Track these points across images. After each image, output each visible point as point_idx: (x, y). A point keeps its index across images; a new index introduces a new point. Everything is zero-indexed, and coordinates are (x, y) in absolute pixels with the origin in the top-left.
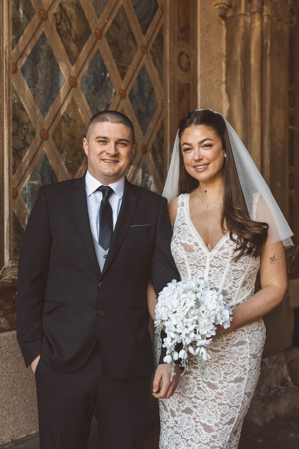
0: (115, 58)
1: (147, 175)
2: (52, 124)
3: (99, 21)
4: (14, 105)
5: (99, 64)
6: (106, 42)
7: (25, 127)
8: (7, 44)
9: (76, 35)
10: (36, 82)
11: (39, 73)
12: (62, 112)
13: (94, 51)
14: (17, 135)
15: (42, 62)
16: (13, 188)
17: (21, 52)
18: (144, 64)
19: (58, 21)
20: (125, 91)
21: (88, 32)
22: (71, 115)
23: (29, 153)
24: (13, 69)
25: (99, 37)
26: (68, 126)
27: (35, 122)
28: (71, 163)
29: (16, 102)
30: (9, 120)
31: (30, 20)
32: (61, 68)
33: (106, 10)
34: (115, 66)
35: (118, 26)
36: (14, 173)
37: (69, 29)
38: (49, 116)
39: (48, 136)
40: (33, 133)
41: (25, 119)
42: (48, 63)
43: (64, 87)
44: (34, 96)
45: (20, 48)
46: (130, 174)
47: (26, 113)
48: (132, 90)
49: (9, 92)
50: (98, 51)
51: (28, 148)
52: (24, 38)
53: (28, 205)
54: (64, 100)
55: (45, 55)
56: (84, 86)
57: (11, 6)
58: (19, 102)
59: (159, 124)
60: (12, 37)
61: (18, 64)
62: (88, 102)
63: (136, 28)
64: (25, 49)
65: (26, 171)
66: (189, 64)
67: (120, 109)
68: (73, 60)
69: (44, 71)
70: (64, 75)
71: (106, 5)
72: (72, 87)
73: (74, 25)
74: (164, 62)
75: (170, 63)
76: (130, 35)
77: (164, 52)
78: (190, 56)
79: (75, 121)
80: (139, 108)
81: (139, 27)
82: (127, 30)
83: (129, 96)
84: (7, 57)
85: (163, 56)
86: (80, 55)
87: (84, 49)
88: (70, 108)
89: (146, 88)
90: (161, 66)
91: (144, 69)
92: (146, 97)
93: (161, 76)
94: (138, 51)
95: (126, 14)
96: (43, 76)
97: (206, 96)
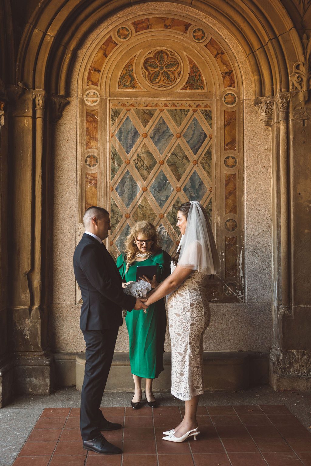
0: (173, 172)
2: (132, 211)
3: (162, 156)
4: (112, 205)
5: (162, 177)
6: (167, 165)
7: (117, 213)
8: (109, 179)
9: (147, 166)
10: (124, 193)
11: (125, 189)
12: (138, 204)
13: (159, 171)
14: (113, 218)
15: (127, 183)
16: (111, 241)
17: (115, 181)
18: (195, 170)
19: (136, 163)
20: (180, 187)
21: (155, 163)
22: (143, 205)
23: (119, 226)
24: (111, 190)
25: (162, 163)
26: (142, 210)
27: (123, 211)
29: (112, 203)
31: (120, 166)
32: (138, 184)
33: (167, 149)
34: (173, 176)
35: (175, 155)
36: (111, 235)
37: (143, 165)
38: (130, 207)
39: (130, 217)
40: (122, 216)
41: (117, 210)
42: (130, 183)
43: (140, 193)
44: (122, 199)
47: (118, 208)
48: (186, 186)
49: (109, 200)
50: (162, 171)
51: (119, 223)
52: (117, 175)
53: (119, 248)
54: (140, 198)
55: (129, 180)
56: (152, 190)
57: (111, 163)
58: (114, 203)
59: (208, 201)
60: (111, 176)
61: (114, 187)
62: (154, 197)
63: (189, 152)
64: (118, 180)
65: (117, 233)
66: (235, 162)
67: (176, 197)
68: (145, 179)
69: (128, 187)
70: (139, 187)
71: (167, 147)
72: (144, 191)
73: (146, 162)
74: (211, 166)
75: (217, 165)
76: (184, 158)
77: (212, 160)
78: (235, 157)
79: (146, 208)
80: (191, 194)
81: (191, 151)
82: (182, 156)
83: (183, 190)
84: (108, 185)
85: (211, 163)
86: (150, 175)
87: (152, 172)
88: (143, 202)
89: (197, 183)
90: (209, 168)
91: (195, 173)
92: (197, 188)
93: (209, 174)
94: (190, 164)
95: (181, 147)
96: (128, 189)
97: (252, 178)
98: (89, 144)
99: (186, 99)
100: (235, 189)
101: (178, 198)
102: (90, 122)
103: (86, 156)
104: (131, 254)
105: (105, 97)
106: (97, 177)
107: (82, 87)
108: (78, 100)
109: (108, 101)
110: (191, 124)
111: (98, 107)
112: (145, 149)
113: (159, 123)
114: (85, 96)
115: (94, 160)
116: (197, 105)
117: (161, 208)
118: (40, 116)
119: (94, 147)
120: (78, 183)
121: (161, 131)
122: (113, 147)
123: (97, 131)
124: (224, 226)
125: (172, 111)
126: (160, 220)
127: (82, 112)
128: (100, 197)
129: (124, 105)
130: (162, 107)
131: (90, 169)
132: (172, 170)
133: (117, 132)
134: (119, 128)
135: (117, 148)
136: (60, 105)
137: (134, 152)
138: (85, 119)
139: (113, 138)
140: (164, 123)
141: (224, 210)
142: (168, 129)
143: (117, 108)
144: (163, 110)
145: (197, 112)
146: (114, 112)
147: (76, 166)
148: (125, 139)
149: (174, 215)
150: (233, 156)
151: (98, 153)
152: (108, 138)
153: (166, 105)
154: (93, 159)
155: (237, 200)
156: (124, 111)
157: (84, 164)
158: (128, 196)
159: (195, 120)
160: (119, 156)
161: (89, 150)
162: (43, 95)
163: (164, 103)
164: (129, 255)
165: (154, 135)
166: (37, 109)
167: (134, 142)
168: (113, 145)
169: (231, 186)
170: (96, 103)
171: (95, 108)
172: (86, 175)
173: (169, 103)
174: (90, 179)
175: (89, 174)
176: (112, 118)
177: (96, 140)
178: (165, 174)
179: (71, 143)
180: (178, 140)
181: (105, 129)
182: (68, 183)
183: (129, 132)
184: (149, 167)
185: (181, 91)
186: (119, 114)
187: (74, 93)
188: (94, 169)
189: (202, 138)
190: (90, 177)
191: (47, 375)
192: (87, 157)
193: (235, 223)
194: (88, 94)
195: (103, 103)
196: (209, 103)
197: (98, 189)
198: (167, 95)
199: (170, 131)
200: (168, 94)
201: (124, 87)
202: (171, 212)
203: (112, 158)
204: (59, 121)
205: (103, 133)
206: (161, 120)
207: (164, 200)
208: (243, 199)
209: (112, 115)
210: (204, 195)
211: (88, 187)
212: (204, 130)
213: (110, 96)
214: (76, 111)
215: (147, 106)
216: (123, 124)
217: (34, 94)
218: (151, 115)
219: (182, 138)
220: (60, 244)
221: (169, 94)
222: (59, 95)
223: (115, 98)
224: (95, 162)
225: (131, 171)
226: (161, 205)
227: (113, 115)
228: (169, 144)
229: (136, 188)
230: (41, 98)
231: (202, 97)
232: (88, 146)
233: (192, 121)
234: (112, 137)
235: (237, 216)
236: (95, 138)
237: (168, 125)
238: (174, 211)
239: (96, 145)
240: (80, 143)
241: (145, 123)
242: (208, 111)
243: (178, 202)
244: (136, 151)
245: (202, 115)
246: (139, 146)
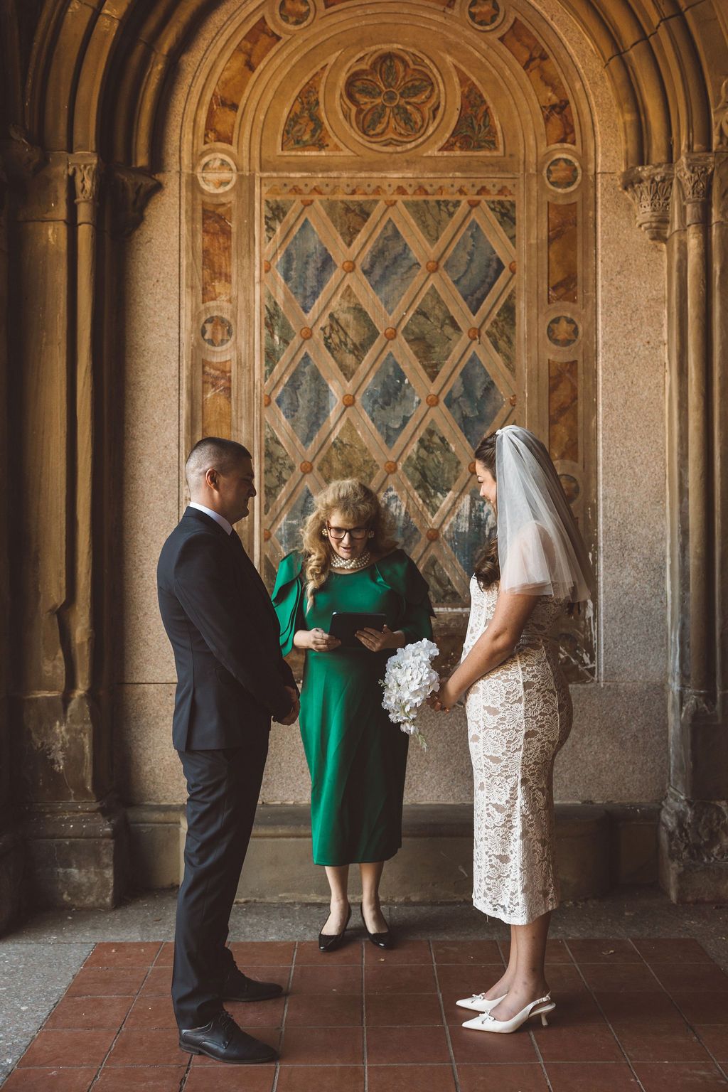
0: (418, 357)
1: (481, 503)
2: (317, 454)
3: (391, 318)
4: (267, 441)
5: (391, 370)
6: (404, 340)
7: (281, 461)
8: (259, 377)
9: (354, 344)
10: (296, 411)
11: (300, 400)
12: (333, 438)
13: (384, 356)
14: (270, 472)
15: (303, 388)
16: (265, 530)
17: (275, 382)
18: (474, 352)
19: (328, 335)
20: (437, 396)
21: (374, 334)
22: (345, 440)
23: (286, 491)
24: (267, 403)
25: (392, 336)
26: (341, 454)
27: (294, 456)
29: (269, 436)
30: (260, 457)
31: (288, 344)
32: (331, 388)
33: (404, 301)
34: (420, 366)
35: (425, 315)
36: (266, 514)
37: (343, 340)
38: (313, 446)
39: (312, 469)
40: (292, 468)
41: (280, 453)
42: (313, 385)
43: (336, 409)
44: (292, 426)
45: (275, 378)
46: (448, 502)
47: (283, 447)
48: (451, 391)
49: (260, 427)
50: (391, 354)
51: (285, 484)
52: (280, 366)
53: (285, 547)
54: (336, 423)
55: (309, 378)
56: (366, 402)
57: (264, 335)
58: (273, 436)
60: (265, 368)
61: (272, 395)
62: (373, 420)
63: (458, 308)
64: (281, 378)
65: (282, 510)
66: (576, 331)
67: (428, 420)
68: (349, 376)
69: (307, 396)
70: (336, 395)
71: (403, 294)
72: (347, 406)
73: (351, 333)
74: (515, 342)
75: (529, 340)
76: (447, 322)
77: (517, 327)
78: (576, 320)
79: (351, 446)
80: (464, 413)
81: (465, 306)
82: (441, 316)
83: (445, 401)
84: (258, 391)
85: (514, 333)
86: (361, 366)
87: (366, 358)
88: (345, 431)
89: (479, 384)
90: (510, 348)
91: (474, 359)
92: (479, 397)
93: (510, 362)
94: (462, 338)
95: (439, 296)
96: (306, 402)
97: (618, 372)
98: (209, 288)
99: (451, 175)
100: (575, 398)
101: (432, 421)
102: (213, 234)
103: (203, 319)
104: (318, 559)
105: (250, 171)
106: (230, 372)
107: (193, 146)
108: (184, 179)
109: (257, 182)
110: (463, 237)
111: (232, 198)
112: (349, 302)
113: (384, 236)
114: (199, 170)
115: (223, 327)
116: (479, 188)
117: (390, 448)
118: (87, 219)
119: (223, 297)
120: (184, 386)
121: (389, 256)
122: (270, 297)
123: (230, 257)
125: (416, 204)
126: (387, 476)
127: (194, 210)
128: (239, 420)
129: (296, 190)
130: (393, 194)
131: (214, 352)
132: (416, 353)
133: (281, 258)
134: (284, 247)
135: (280, 299)
136: (138, 192)
137: (322, 308)
138: (199, 226)
139: (269, 273)
140: (396, 234)
142: (407, 251)
143: (278, 199)
144: (394, 203)
145: (478, 207)
146: (271, 209)
147: (177, 343)
148: (300, 277)
149: (421, 464)
150: (569, 315)
151: (232, 312)
152: (257, 273)
153: (401, 190)
154: (219, 328)
155: (580, 426)
156: (297, 205)
157: (197, 339)
158: (307, 418)
159: (475, 226)
160: (284, 318)
161: (212, 304)
162: (94, 166)
163: (395, 185)
164: (314, 563)
165: (372, 266)
166: (79, 203)
167: (321, 283)
168: (269, 291)
169: (563, 393)
170: (228, 187)
171: (223, 200)
172: (203, 367)
173: (410, 186)
174: (213, 377)
175: (210, 364)
176: (267, 223)
177: (228, 278)
178: (400, 363)
179: (165, 286)
180: (431, 277)
181: (250, 252)
182: (158, 386)
183: (310, 260)
184: (358, 346)
185: (440, 154)
186: (285, 214)
187: (172, 162)
188: (222, 351)
189: (491, 273)
190: (212, 371)
191: (107, 859)
192: (205, 322)
193: (573, 485)
194: (207, 165)
195: (245, 187)
196: (509, 184)
197: (233, 402)
198: (405, 164)
199: (411, 255)
200: (407, 161)
201: (296, 146)
202: (414, 456)
203: (267, 325)
204: (137, 233)
205: (246, 262)
206: (390, 228)
207: (397, 426)
208: (593, 424)
209: (266, 217)
210: (495, 413)
211: (209, 396)
212: (496, 251)
213: (262, 169)
214: (177, 207)
215: (354, 192)
216: (295, 238)
217: (72, 164)
218: (365, 215)
219: (442, 271)
220: (141, 537)
221: (410, 163)
222: (134, 166)
223: (275, 175)
224: (226, 333)
225: (314, 356)
226: (389, 440)
227: (270, 215)
228: (410, 287)
229: (326, 398)
230: (88, 173)
231: (491, 168)
232: (207, 294)
233: (467, 230)
234: (267, 271)
235: (579, 466)
236: (226, 275)
237: (407, 240)
238: (421, 456)
239: (228, 292)
240: (187, 286)
241: (350, 235)
242: (507, 205)
243: (431, 432)
244: (326, 307)
245: (491, 214)
246: (335, 293)
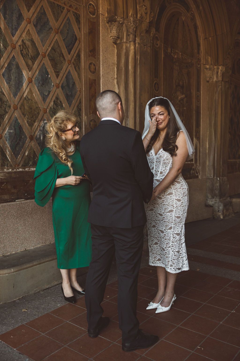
0: (53, 67)
2: (19, 102)
3: (44, 48)
5: (44, 70)
6: (48, 59)
7: (5, 103)
9: (31, 56)
10: (10, 81)
11: (12, 76)
12: (25, 96)
13: (42, 64)
15: (13, 70)
17: (2, 66)
18: (69, 70)
19: (22, 49)
20: (59, 84)
21: (38, 54)
22: (29, 97)
23: (8, 117)
25: (44, 56)
26: (28, 103)
27: (10, 101)
28: (30, 121)
31: (6, 49)
32: (24, 73)
33: (48, 42)
34: (53, 71)
35: (54, 50)
37: (28, 53)
38: (17, 98)
39: (17, 108)
40: (10, 107)
41: (5, 99)
42: (17, 71)
43: (25, 83)
44: (9, 88)
47: (6, 96)
48: (63, 84)
50: (44, 64)
51: (7, 114)
52: (3, 59)
53: (8, 142)
54: (26, 89)
55: (15, 67)
56: (36, 82)
58: (1, 91)
59: (78, 101)
62: (39, 90)
63: (64, 51)
64: (4, 64)
65: (6, 125)
66: (95, 69)
67: (56, 93)
68: (30, 69)
69: (15, 75)
70: (25, 77)
71: (47, 39)
72: (29, 83)
73: (30, 50)
74: (81, 68)
75: (84, 69)
76: (61, 55)
77: (81, 63)
78: (96, 65)
79: (31, 100)
80: (67, 93)
81: (66, 50)
82: (59, 52)
83: (61, 87)
85: (80, 65)
86: (34, 66)
87: (35, 63)
88: (29, 93)
89: (71, 82)
90: (79, 70)
91: (69, 72)
92: (71, 87)
93: (79, 75)
94: (66, 63)
95: (59, 44)
96: (14, 77)
97: (105, 86)
100: (96, 93)
101: (58, 94)
110: (65, 23)
112: (29, 36)
113: (40, 12)
116: (70, 4)
117: (45, 103)
121: (42, 21)
124: (89, 125)
125: (51, 3)
126: (44, 114)
132: (52, 65)
137: (19, 36)
140: (45, 13)
141: (89, 110)
142: (48, 22)
145: (70, 12)
148: (10, 19)
149: (55, 111)
150: (94, 63)
158: (15, 85)
159: (68, 19)
160: (4, 36)
165: (37, 24)
167: (19, 25)
169: (93, 90)
178: (47, 68)
180: (56, 35)
183: (14, 12)
184: (33, 57)
189: (74, 40)
196: (78, 7)
199: (49, 24)
202: (52, 107)
206: (42, 9)
207: (47, 94)
210: (75, 94)
212: (75, 32)
219: (59, 34)
225: (17, 57)
226: (44, 100)
228: (50, 37)
229: (22, 77)
237: (48, 17)
238: (54, 107)
241: (29, 7)
242: (78, 15)
243: (57, 98)
244: (21, 36)
245: (73, 17)
246: (24, 31)
